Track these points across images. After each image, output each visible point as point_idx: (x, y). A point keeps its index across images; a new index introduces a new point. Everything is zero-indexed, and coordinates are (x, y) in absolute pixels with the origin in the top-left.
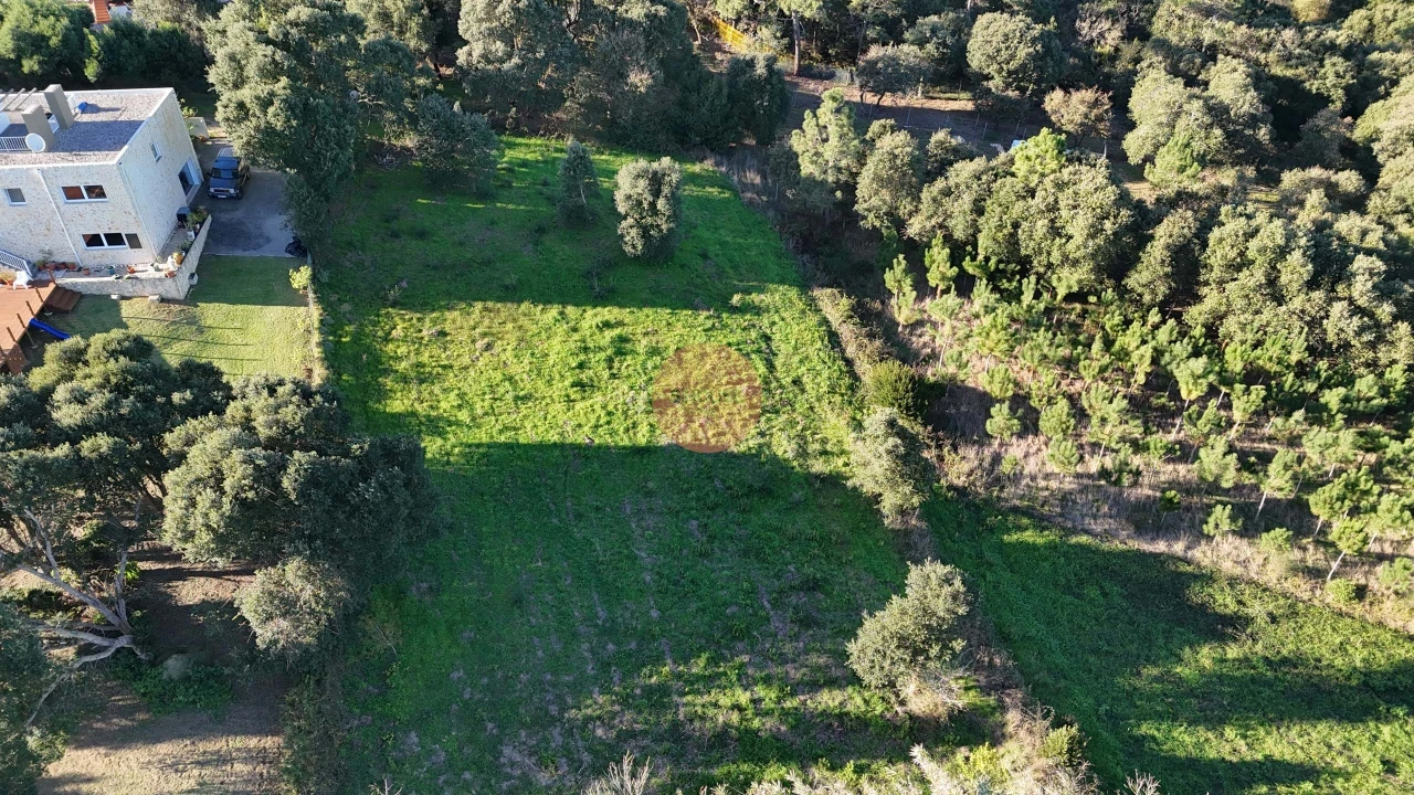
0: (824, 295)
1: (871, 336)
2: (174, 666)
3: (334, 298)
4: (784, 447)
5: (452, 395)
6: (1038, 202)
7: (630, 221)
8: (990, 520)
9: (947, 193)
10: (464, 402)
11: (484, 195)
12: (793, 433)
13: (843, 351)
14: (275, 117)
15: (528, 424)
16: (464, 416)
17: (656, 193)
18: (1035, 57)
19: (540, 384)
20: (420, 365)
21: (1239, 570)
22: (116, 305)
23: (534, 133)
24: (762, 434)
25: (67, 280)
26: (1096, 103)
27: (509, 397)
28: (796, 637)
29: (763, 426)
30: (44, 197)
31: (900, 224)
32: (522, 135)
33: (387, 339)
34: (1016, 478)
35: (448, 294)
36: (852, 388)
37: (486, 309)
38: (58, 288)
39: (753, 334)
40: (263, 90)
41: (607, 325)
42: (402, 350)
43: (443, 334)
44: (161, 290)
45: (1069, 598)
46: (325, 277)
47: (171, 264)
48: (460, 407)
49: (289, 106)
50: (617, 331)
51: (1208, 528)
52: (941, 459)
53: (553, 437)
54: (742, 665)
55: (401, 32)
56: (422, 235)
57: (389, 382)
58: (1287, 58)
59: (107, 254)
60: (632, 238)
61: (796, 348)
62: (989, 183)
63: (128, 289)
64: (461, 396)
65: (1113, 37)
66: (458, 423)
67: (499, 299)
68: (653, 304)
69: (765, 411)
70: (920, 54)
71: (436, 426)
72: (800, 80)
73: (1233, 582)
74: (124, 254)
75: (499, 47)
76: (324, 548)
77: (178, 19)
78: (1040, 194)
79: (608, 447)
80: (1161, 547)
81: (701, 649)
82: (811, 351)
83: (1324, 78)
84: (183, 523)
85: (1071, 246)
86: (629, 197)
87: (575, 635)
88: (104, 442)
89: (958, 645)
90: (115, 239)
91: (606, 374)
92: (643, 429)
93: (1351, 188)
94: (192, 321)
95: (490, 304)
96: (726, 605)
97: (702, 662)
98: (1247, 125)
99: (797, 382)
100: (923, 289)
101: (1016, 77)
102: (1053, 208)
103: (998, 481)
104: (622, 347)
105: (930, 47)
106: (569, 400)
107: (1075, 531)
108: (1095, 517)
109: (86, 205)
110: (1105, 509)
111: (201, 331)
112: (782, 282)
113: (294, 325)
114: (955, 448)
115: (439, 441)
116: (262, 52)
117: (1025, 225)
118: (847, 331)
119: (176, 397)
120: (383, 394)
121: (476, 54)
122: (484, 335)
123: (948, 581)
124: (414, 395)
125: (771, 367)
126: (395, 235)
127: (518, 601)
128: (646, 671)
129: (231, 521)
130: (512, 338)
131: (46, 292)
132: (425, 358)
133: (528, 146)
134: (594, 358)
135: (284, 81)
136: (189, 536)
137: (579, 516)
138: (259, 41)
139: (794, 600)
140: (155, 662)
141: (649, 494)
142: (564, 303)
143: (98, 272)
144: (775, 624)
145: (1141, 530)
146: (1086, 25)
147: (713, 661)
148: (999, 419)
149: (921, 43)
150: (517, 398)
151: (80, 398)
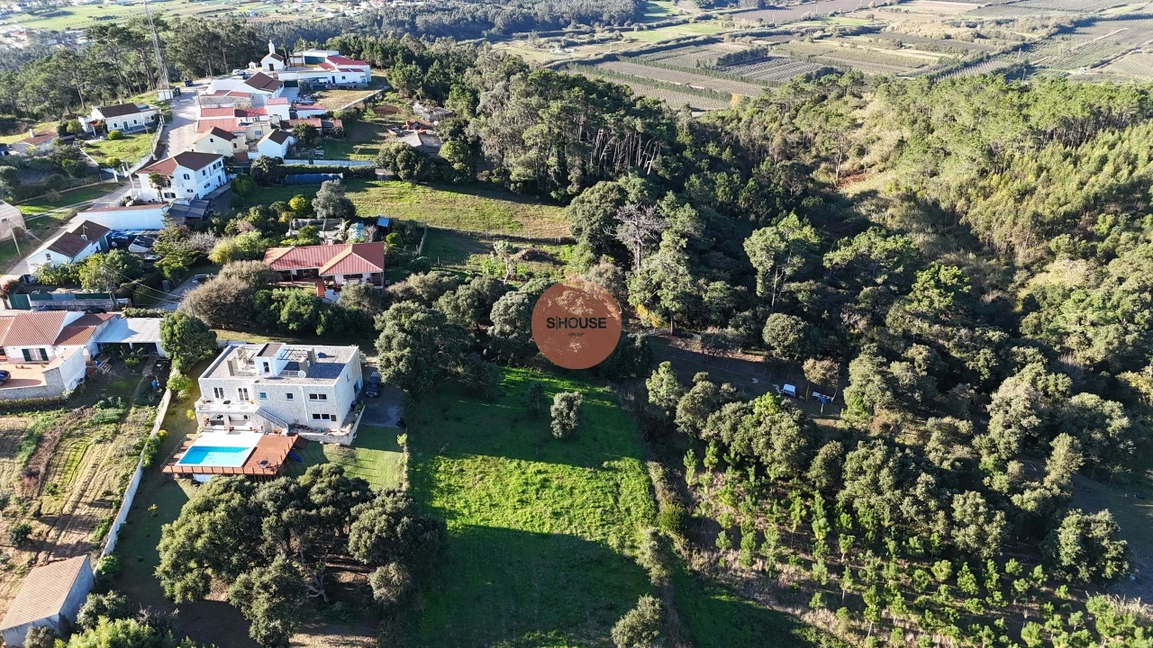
0: (652, 465)
1: (670, 490)
2: (338, 605)
3: (415, 449)
4: (613, 542)
5: (462, 501)
6: (761, 429)
7: (557, 421)
8: (706, 589)
9: (720, 418)
10: (467, 505)
11: (492, 400)
12: (620, 535)
13: (655, 496)
14: (402, 366)
15: (494, 518)
16: (466, 511)
17: (570, 409)
18: (799, 340)
19: (503, 499)
20: (450, 485)
21: (824, 627)
22: (321, 446)
23: (522, 366)
24: (604, 534)
25: (303, 434)
26: (830, 369)
27: (488, 504)
28: (598, 629)
29: (605, 530)
30: (301, 397)
31: (698, 432)
32: (516, 367)
33: (437, 471)
34: (726, 569)
35: (467, 451)
36: (655, 516)
37: (483, 460)
38: (299, 437)
39: (611, 483)
40: (399, 353)
41: (539, 472)
42: (443, 477)
43: (462, 470)
44: (342, 441)
45: (735, 629)
46: (412, 439)
47: (347, 429)
48: (465, 507)
49: (409, 361)
50: (544, 476)
51: (812, 604)
52: (691, 556)
53: (505, 525)
54: (571, 637)
55: (463, 315)
56: (459, 419)
57: (434, 492)
58: (959, 346)
59: (321, 423)
60: (557, 430)
61: (631, 492)
62: (740, 417)
63: (328, 440)
64: (466, 502)
65: (862, 324)
66: (463, 515)
67: (490, 455)
68: (564, 463)
69: (608, 523)
70: (736, 332)
71: (453, 515)
72: (673, 338)
73: (819, 631)
74: (328, 424)
75: (507, 328)
76: (405, 561)
77: (359, 304)
78: (763, 425)
79: (529, 532)
80: (790, 610)
81: (553, 629)
82: (639, 495)
83: (978, 361)
84: (356, 543)
85: (775, 454)
86: (557, 409)
87: (500, 616)
88: (331, 509)
89: (656, 633)
90: (326, 417)
91: (534, 497)
92: (547, 526)
93: (964, 431)
94: (353, 456)
95: (486, 457)
96: (569, 611)
97: (553, 633)
98: (909, 390)
99: (628, 510)
100: (700, 468)
101: (789, 350)
102: (768, 433)
103: (717, 571)
104: (545, 484)
105: (741, 329)
106: (515, 508)
107: (748, 599)
108: (760, 593)
109: (317, 402)
110: (766, 590)
111: (356, 461)
112: (632, 457)
113: (396, 462)
114: (699, 552)
115: (453, 522)
116: (401, 335)
117: (755, 440)
118: (659, 486)
119: (353, 494)
120: (432, 498)
121: (496, 331)
122: (481, 472)
123: (653, 604)
124: (445, 499)
125: (616, 501)
126: (447, 419)
127: (478, 599)
128: (527, 634)
129: (374, 545)
130: (493, 475)
131: (295, 438)
132: (452, 482)
133: (517, 372)
134: (530, 488)
135: (408, 349)
136: (358, 549)
137: (510, 564)
138: (399, 331)
139: (600, 613)
140: (331, 603)
141: (544, 557)
142: (520, 459)
143: (315, 430)
144: (590, 622)
145: (781, 602)
146: (846, 316)
147: (558, 634)
148: (721, 539)
149: (736, 327)
150: (491, 505)
151: (322, 492)
